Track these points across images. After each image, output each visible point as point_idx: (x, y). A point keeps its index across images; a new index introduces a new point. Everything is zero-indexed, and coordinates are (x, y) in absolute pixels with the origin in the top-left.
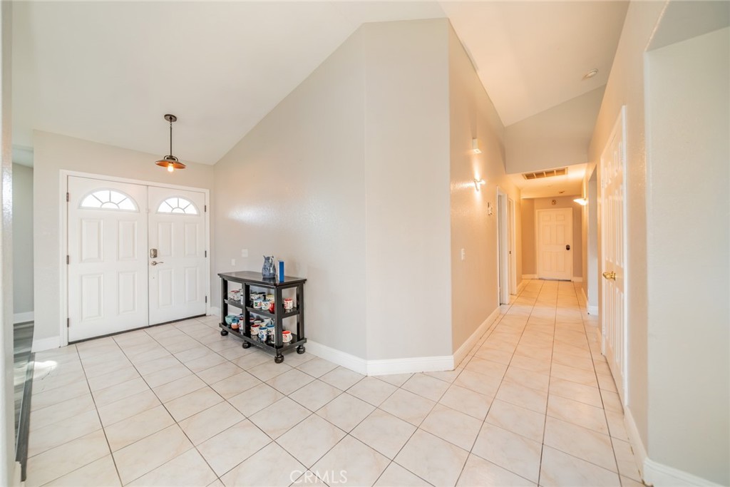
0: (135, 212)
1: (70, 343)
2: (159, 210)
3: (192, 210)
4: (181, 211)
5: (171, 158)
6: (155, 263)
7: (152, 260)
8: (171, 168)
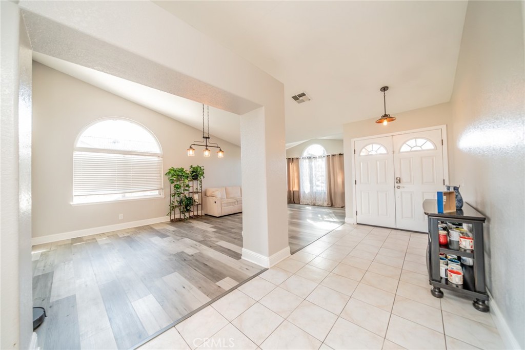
0: (385, 154)
1: (358, 224)
2: (401, 151)
3: (429, 146)
4: (419, 149)
5: (386, 116)
6: (399, 187)
7: (397, 185)
8: (385, 123)
